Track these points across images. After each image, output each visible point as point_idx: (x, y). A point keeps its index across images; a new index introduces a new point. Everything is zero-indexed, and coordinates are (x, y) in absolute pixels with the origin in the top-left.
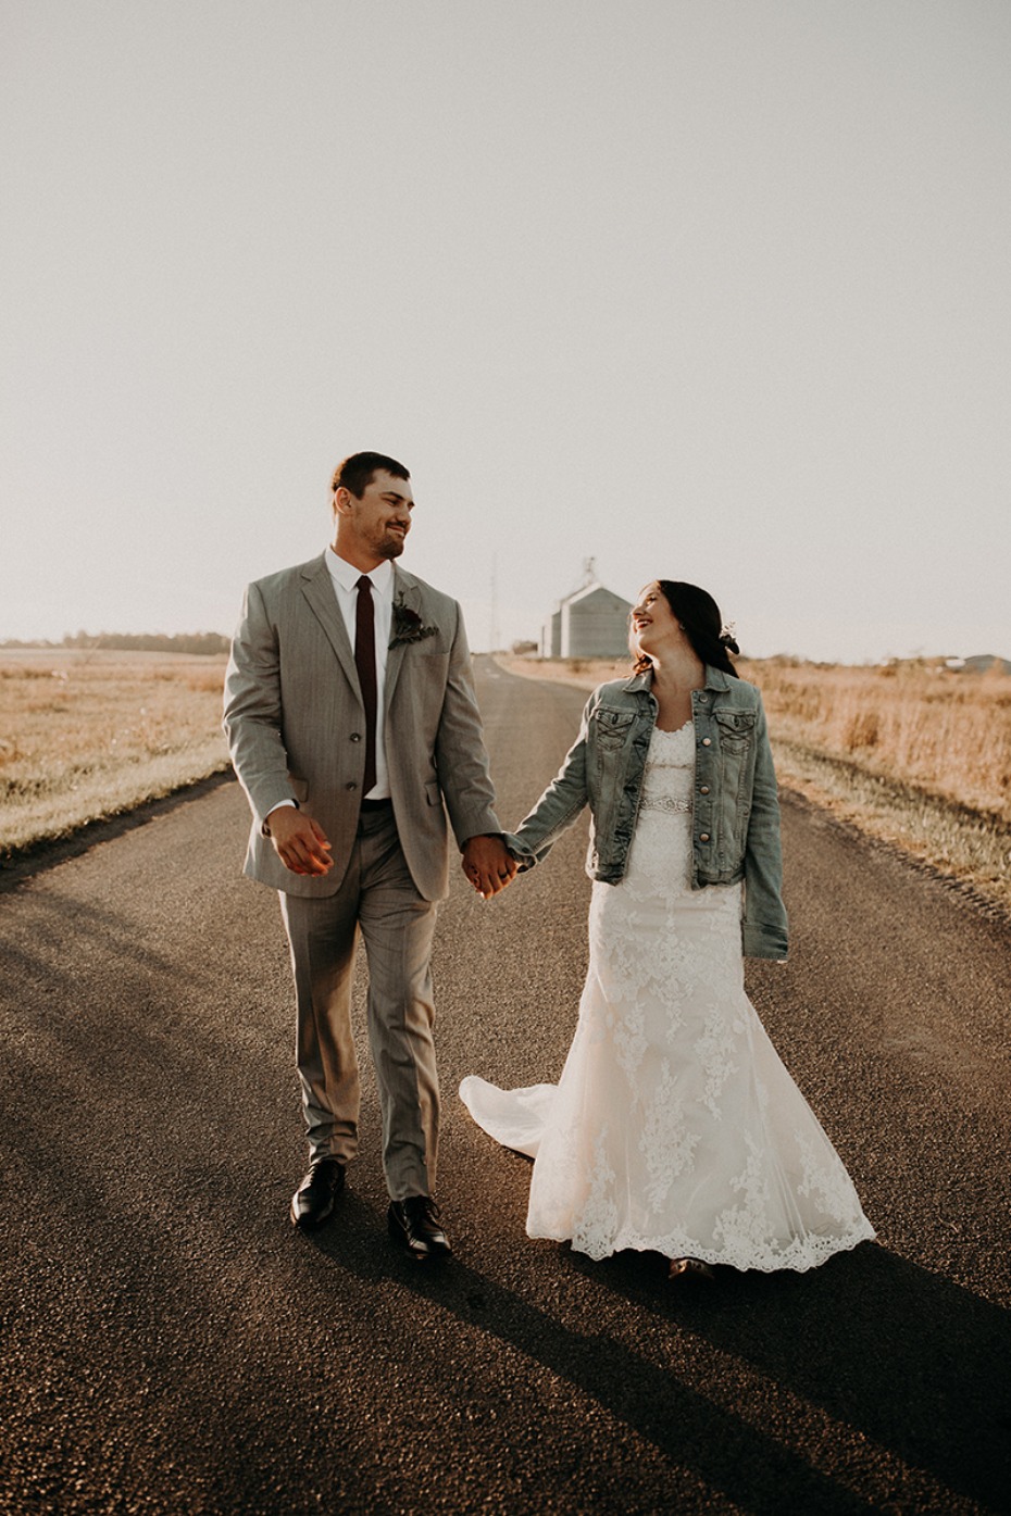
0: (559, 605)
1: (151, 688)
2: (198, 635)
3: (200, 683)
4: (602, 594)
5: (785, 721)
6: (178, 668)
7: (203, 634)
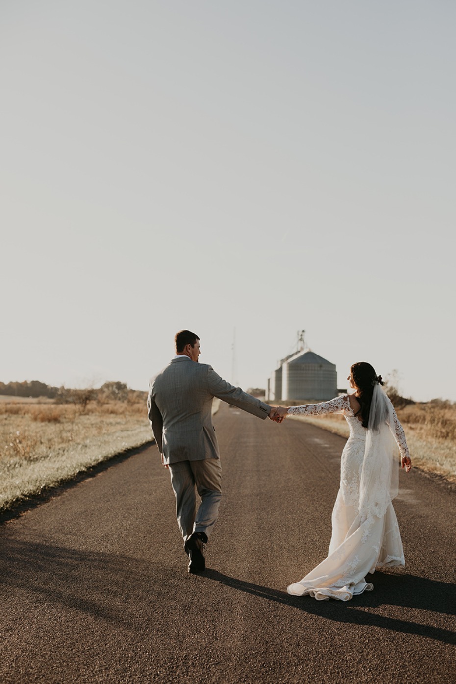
0: (280, 363)
1: (6, 419)
2: (26, 383)
3: (40, 416)
4: (311, 356)
5: (446, 444)
6: (21, 406)
7: (29, 382)
